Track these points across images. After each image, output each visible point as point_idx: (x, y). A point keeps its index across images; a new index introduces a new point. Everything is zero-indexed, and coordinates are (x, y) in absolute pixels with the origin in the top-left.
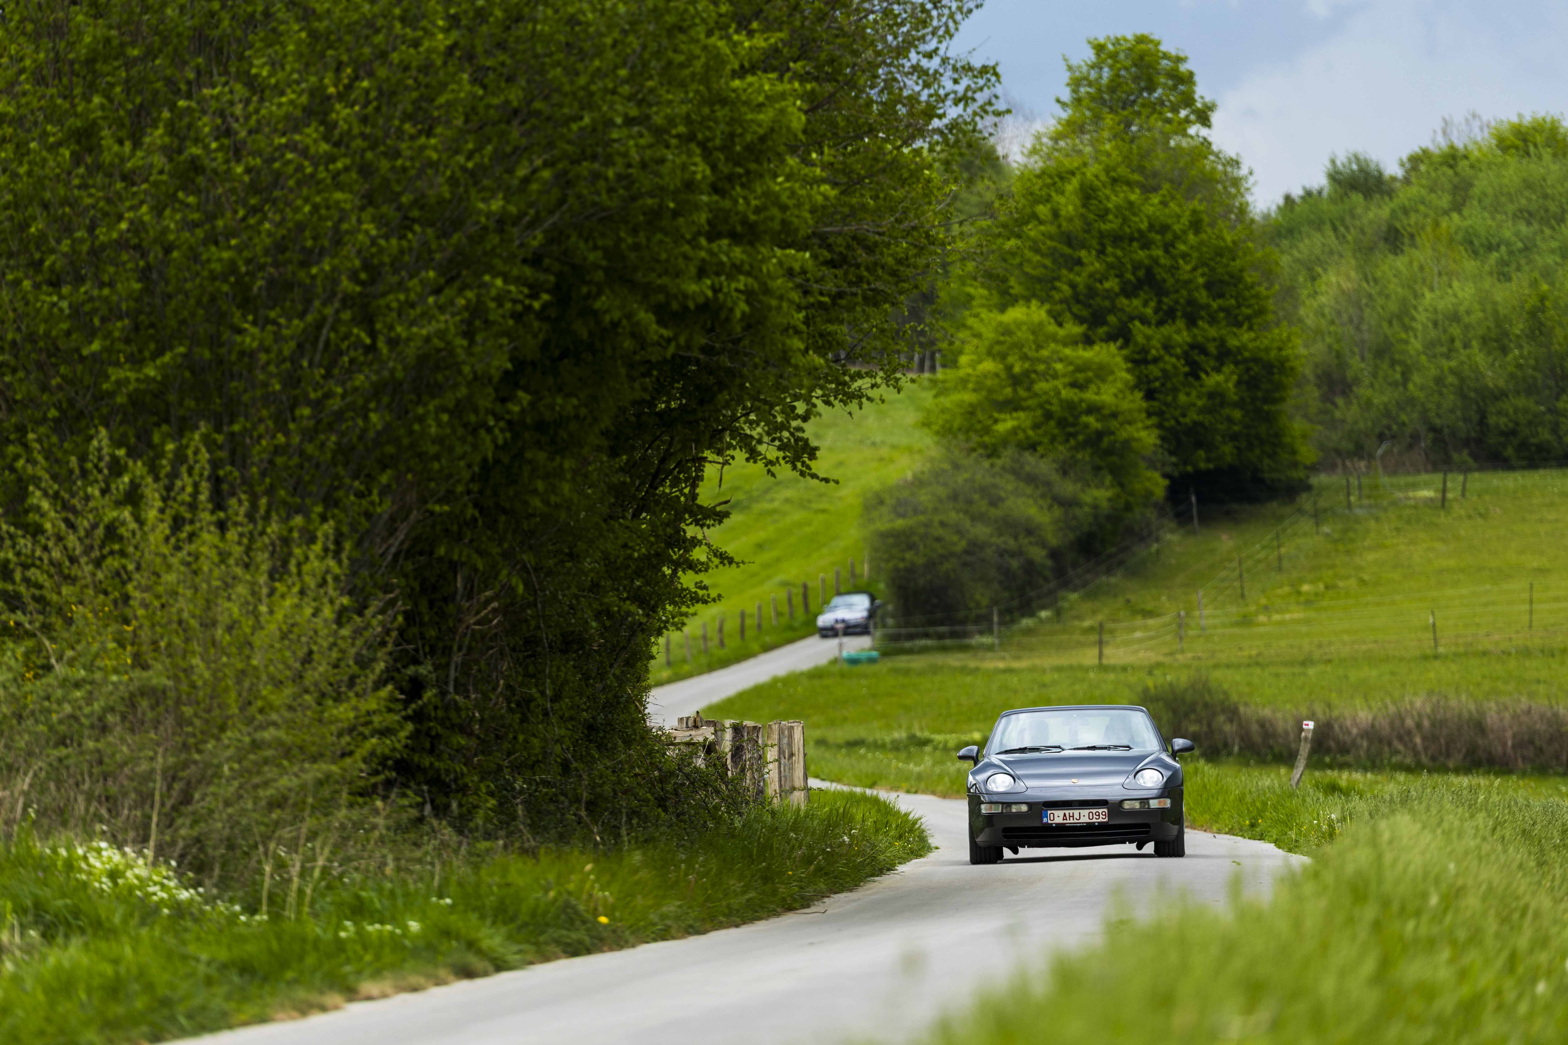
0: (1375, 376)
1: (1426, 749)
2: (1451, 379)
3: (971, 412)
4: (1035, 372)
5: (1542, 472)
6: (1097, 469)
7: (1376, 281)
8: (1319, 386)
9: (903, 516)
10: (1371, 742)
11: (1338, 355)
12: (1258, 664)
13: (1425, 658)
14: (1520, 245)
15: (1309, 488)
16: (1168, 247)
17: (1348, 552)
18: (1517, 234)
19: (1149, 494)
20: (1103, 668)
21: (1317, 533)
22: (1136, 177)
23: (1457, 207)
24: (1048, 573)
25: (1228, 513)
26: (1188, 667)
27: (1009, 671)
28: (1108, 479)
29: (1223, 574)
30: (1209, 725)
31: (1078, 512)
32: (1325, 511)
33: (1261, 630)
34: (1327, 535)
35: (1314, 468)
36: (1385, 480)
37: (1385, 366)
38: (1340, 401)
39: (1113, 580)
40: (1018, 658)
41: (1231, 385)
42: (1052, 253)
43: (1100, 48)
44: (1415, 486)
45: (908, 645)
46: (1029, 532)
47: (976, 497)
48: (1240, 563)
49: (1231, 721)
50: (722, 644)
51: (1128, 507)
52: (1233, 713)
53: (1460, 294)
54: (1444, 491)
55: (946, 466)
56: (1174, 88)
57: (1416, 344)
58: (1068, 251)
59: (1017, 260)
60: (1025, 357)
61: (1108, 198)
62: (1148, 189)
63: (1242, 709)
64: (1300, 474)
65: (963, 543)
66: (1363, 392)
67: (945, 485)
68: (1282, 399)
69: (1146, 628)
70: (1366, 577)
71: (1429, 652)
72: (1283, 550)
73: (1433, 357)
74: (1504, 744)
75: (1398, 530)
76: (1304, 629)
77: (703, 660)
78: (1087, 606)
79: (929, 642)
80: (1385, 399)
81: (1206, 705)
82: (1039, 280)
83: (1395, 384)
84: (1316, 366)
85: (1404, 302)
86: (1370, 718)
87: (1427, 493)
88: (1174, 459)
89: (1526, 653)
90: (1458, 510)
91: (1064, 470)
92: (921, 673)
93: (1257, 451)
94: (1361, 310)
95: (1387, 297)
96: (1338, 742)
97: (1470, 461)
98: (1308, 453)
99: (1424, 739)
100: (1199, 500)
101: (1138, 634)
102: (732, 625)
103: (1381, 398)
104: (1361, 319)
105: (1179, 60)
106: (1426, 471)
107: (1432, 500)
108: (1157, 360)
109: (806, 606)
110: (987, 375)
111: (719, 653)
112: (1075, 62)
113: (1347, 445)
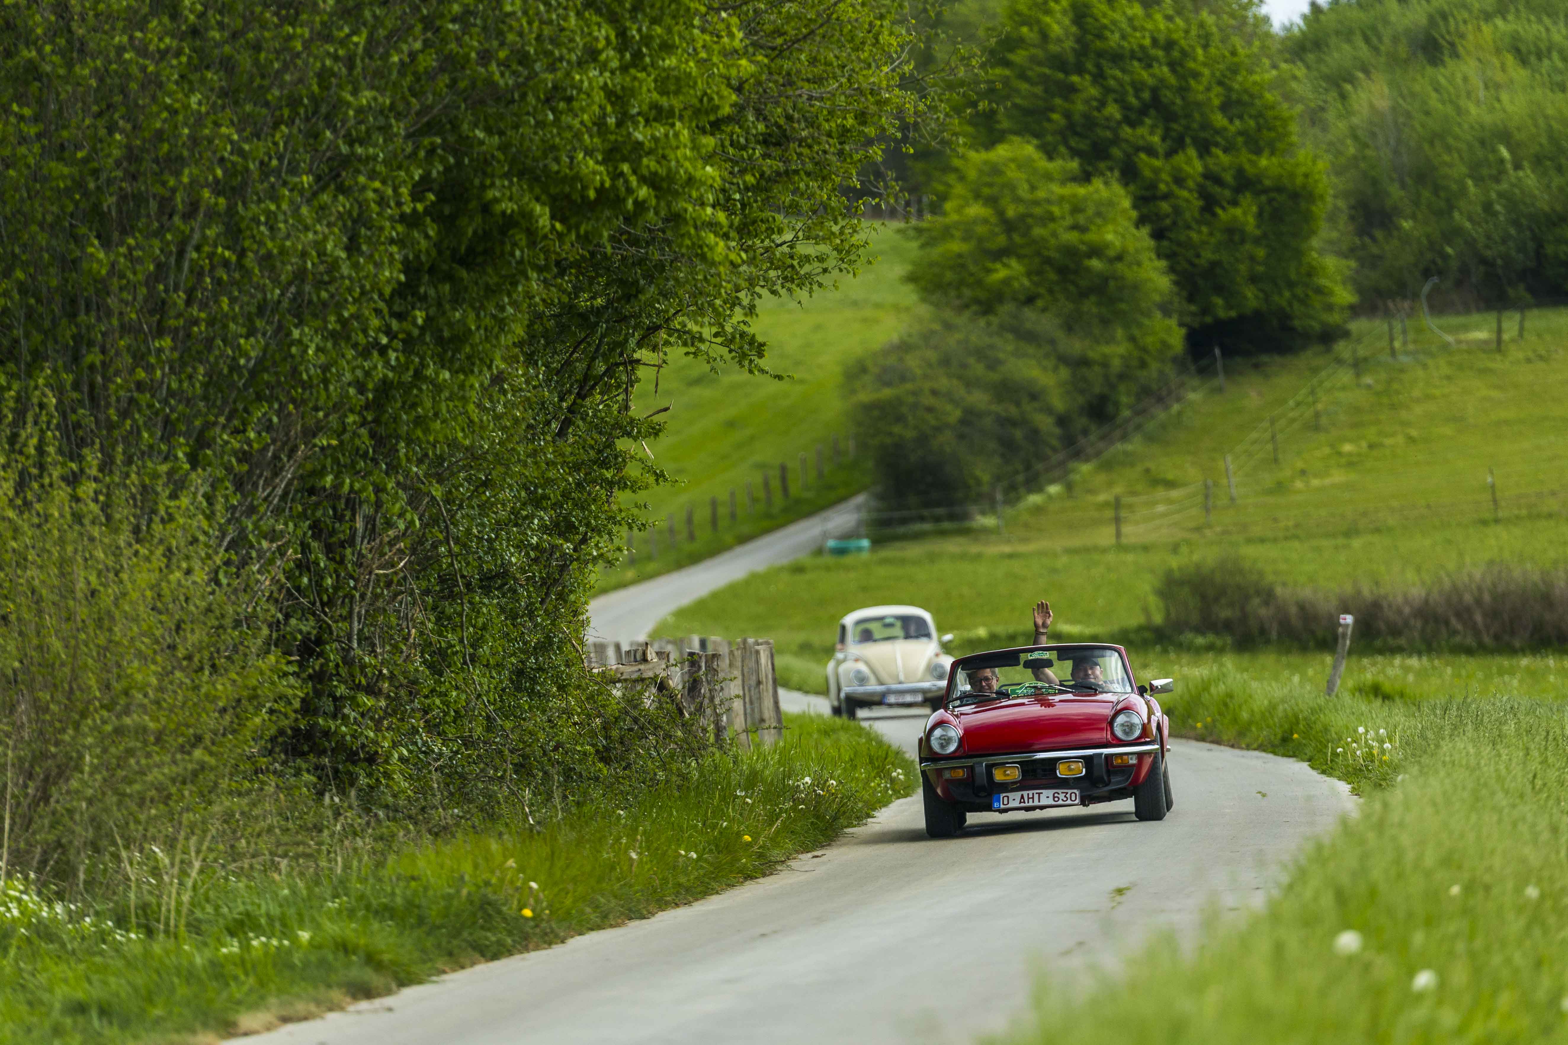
0: (1416, 203)
1: (1488, 628)
2: (1500, 205)
3: (961, 264)
4: (1031, 215)
6: (1106, 321)
7: (1413, 96)
8: (1353, 219)
9: (888, 384)
10: (1426, 622)
11: (1375, 182)
12: (1296, 536)
15: (1346, 334)
16: (1176, 66)
17: (1393, 407)
19: (1164, 346)
20: (1121, 548)
21: (1358, 385)
25: (1256, 366)
26: (1216, 543)
27: (1016, 555)
28: (1119, 334)
29: (1254, 435)
30: (1242, 609)
31: (1088, 371)
32: (1365, 360)
33: (1298, 497)
34: (1370, 387)
35: (1353, 312)
36: (1432, 322)
37: (1427, 192)
38: (1379, 234)
39: (1129, 447)
40: (1025, 540)
41: (1251, 219)
42: (1044, 81)
44: (1466, 328)
45: (901, 530)
46: (1034, 397)
47: (972, 361)
48: (1272, 423)
49: (1266, 603)
50: (692, 537)
51: (1142, 364)
52: (1268, 596)
53: (1510, 108)
54: (1499, 331)
55: (937, 327)
57: (1461, 166)
58: (1060, 75)
60: (1019, 200)
61: (1104, 14)
63: (1279, 590)
64: (1334, 318)
65: (959, 413)
67: (935, 347)
68: (1312, 233)
69: (1169, 501)
70: (1414, 433)
71: (1487, 515)
72: (1320, 406)
73: (1479, 180)
75: (1448, 378)
76: (1346, 495)
77: (671, 555)
78: (1101, 478)
79: (926, 527)
80: (1429, 230)
81: (1238, 588)
82: (1031, 111)
83: (1439, 213)
84: (1351, 195)
85: (1447, 119)
86: (1423, 594)
87: (1481, 335)
88: (1193, 308)
90: (1516, 353)
91: (1069, 326)
92: (916, 563)
93: (1287, 294)
94: (1399, 130)
95: (1428, 114)
96: (1388, 623)
97: (1528, 297)
98: (1341, 295)
99: (1485, 615)
100: (1225, 351)
101: (1161, 508)
102: (702, 515)
103: (1424, 228)
104: (1399, 140)
106: (1478, 310)
107: (1485, 342)
108: (1166, 197)
109: (785, 490)
110: (975, 221)
111: (688, 547)
113: (1388, 283)
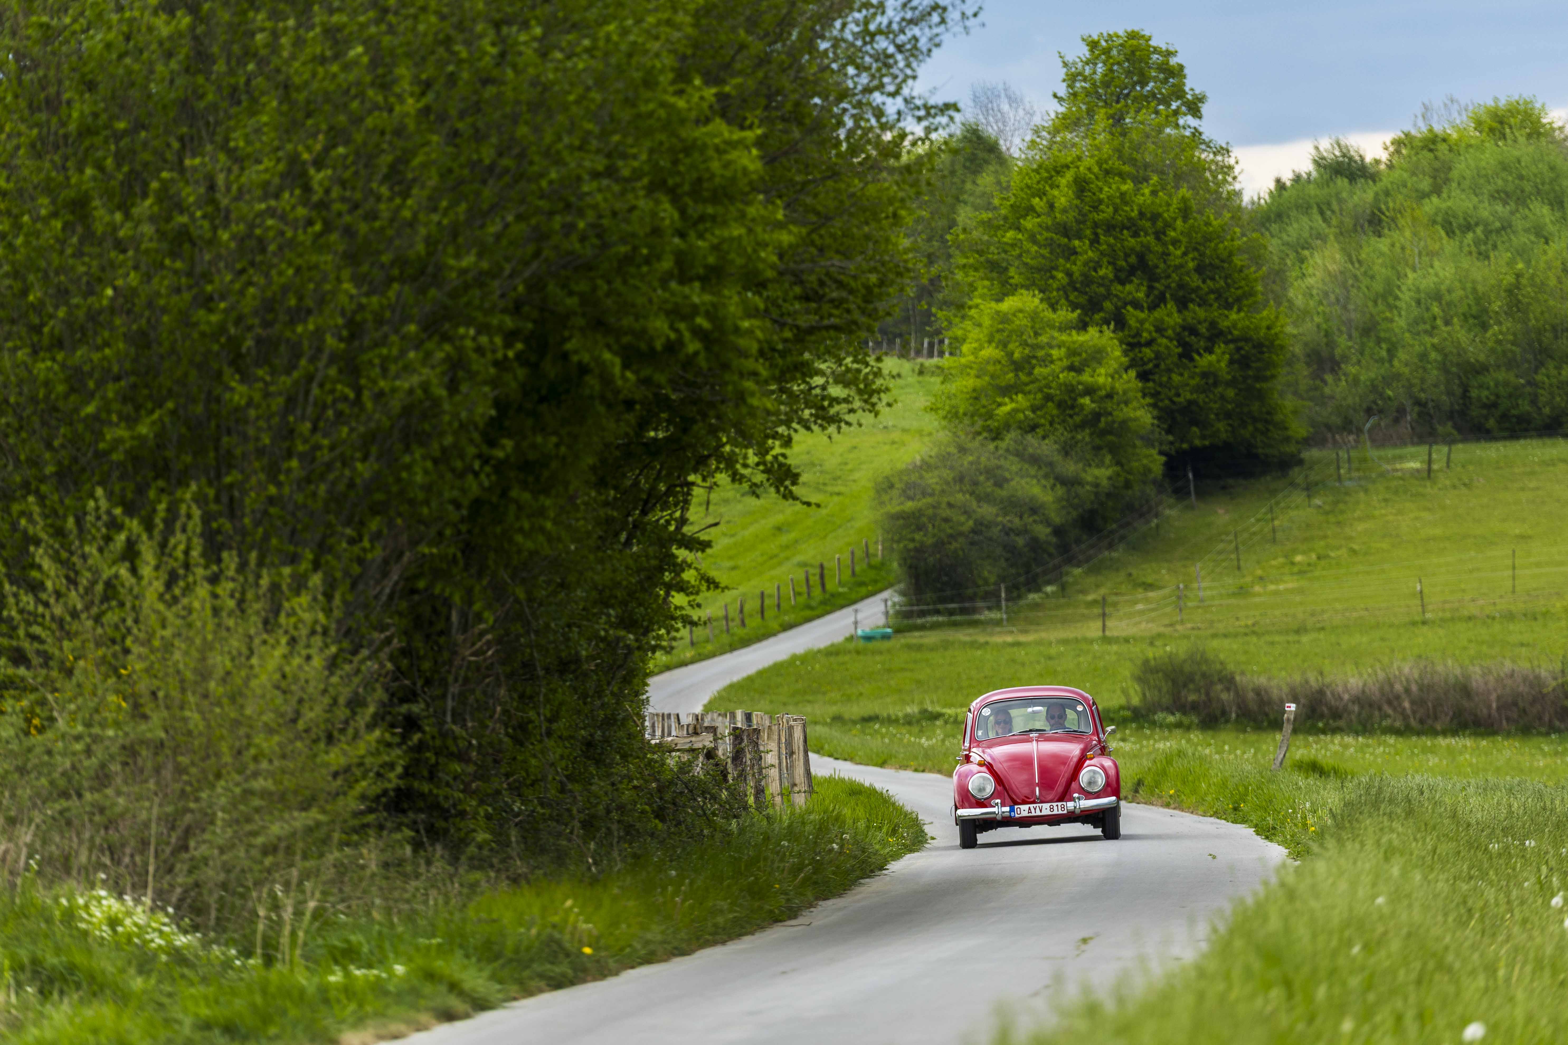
0: (1361, 352)
1: (1414, 712)
2: (1433, 355)
3: (976, 396)
4: (1035, 357)
5: (1522, 442)
6: (1097, 449)
7: (1360, 263)
8: (1308, 364)
9: (912, 498)
10: (1362, 707)
11: (1327, 334)
12: (1254, 633)
13: (1414, 624)
14: (1498, 224)
15: (1301, 462)
16: (1159, 235)
17: (1338, 523)
18: (1494, 214)
19: (1148, 470)
20: (1107, 640)
21: (1310, 505)
22: (1128, 169)
23: (1437, 190)
24: (1052, 550)
25: (1224, 488)
26: (1186, 637)
27: (1017, 644)
28: (1108, 459)
29: (1221, 546)
30: (1207, 694)
31: (1080, 490)
32: (1316, 484)
33: (1257, 600)
34: (1318, 507)
35: (1308, 442)
36: (1373, 453)
37: (1371, 343)
38: (1329, 378)
39: (1115, 555)
40: (1025, 632)
41: (1223, 365)
42: (1050, 243)
43: (1093, 45)
44: (1401, 458)
45: (919, 621)
46: (1034, 511)
47: (982, 478)
48: (1236, 536)
49: (1228, 689)
50: (743, 623)
51: (1128, 485)
52: (1229, 682)
53: (1441, 273)
54: (1430, 462)
55: (953, 450)
56: (1165, 81)
57: (1401, 322)
58: (1064, 240)
59: (1016, 252)
60: (1025, 344)
61: (1101, 190)
62: (1139, 180)
63: (1238, 678)
64: (1291, 448)
65: (971, 523)
66: (1351, 369)
67: (952, 468)
68: (1273, 377)
69: (1147, 600)
70: (1356, 547)
71: (1417, 618)
72: (1277, 523)
73: (1416, 334)
74: (1489, 707)
75: (1386, 500)
76: (1298, 599)
77: (725, 639)
78: (1091, 580)
79: (940, 619)
80: (1372, 375)
81: (1204, 675)
82: (1038, 270)
83: (1381, 361)
84: (1306, 344)
85: (1388, 282)
86: (1361, 684)
87: (1413, 465)
88: (1171, 438)
89: (1510, 617)
90: (1443, 480)
91: (1066, 451)
92: (933, 649)
93: (1250, 428)
94: (1347, 290)
95: (1372, 277)
96: (1330, 708)
97: (1454, 432)
98: (1299, 429)
99: (1413, 703)
100: (1196, 476)
101: (1140, 607)
102: (752, 605)
103: (1368, 373)
104: (1348, 298)
105: (1169, 54)
106: (1413, 444)
107: (1418, 471)
108: (1149, 343)
109: (823, 585)
110: (988, 361)
111: (740, 632)
112: (1070, 58)
113: (1336, 420)
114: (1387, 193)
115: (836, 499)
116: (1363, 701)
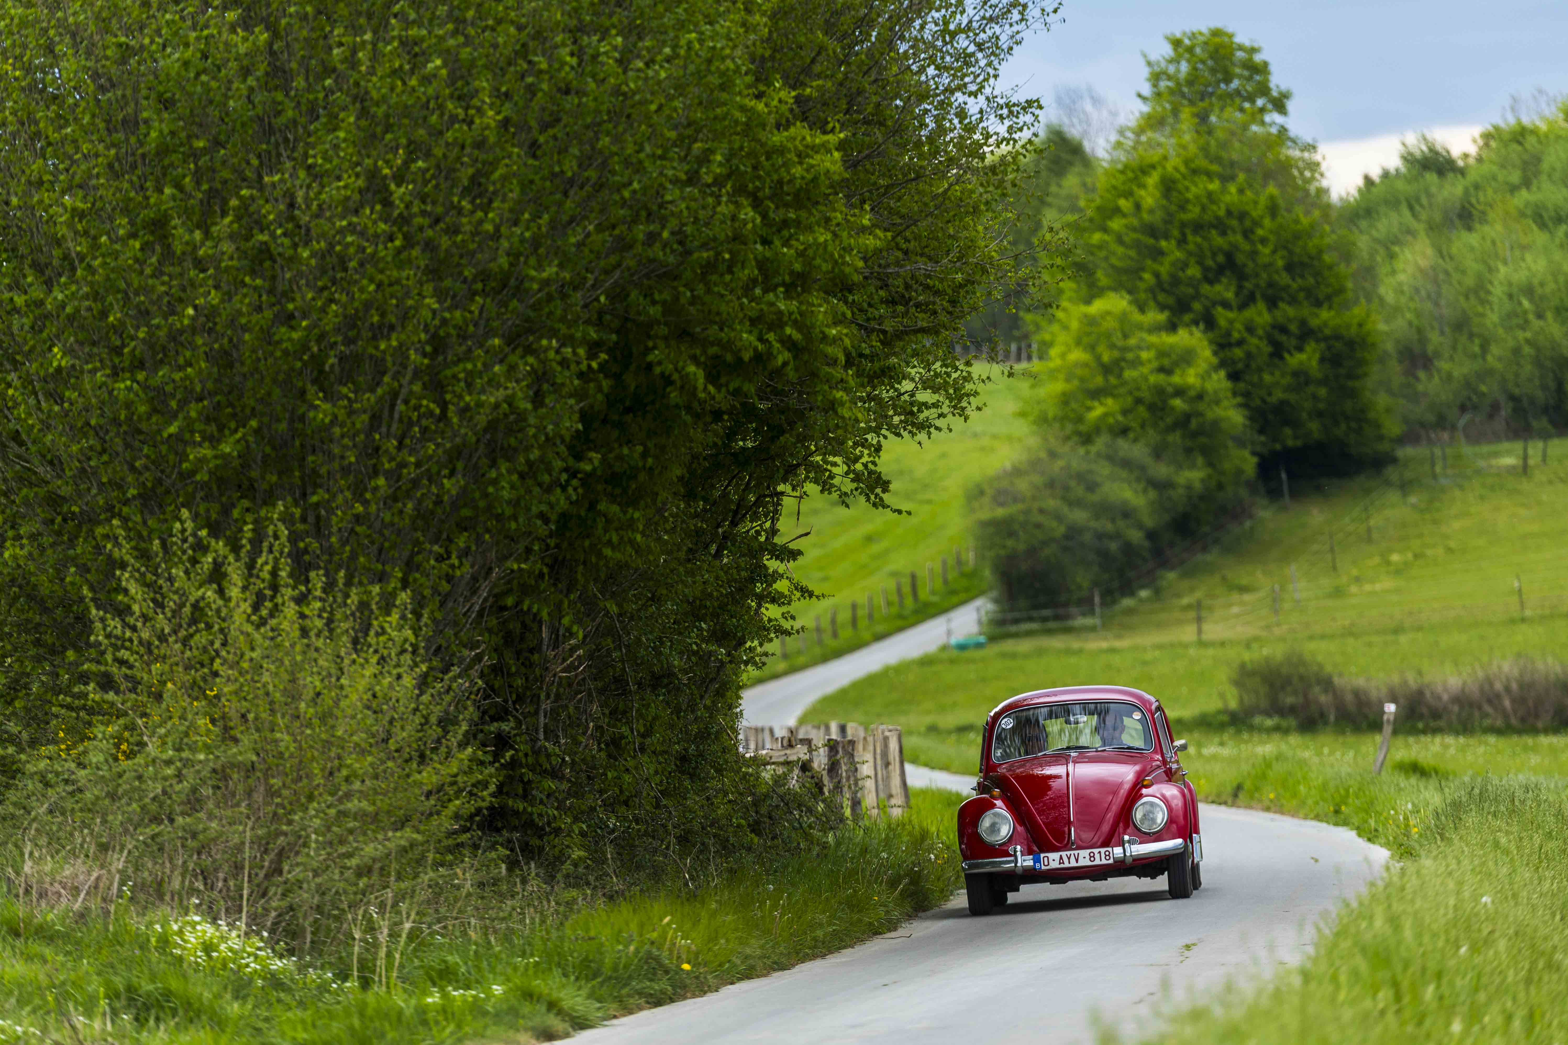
0: (1454, 348)
1: (1515, 712)
2: (1527, 350)
3: (1065, 400)
4: (1124, 359)
6: (1188, 451)
7: (1451, 258)
8: (1400, 362)
9: (1002, 505)
10: (1462, 707)
11: (1419, 330)
12: (1352, 634)
13: (1512, 621)
15: (1394, 460)
16: (1247, 234)
17: (1435, 522)
19: (1239, 472)
20: (1202, 644)
21: (1405, 504)
22: (1215, 168)
23: (1527, 183)
24: (1145, 554)
25: (1317, 488)
26: (1283, 639)
27: (1112, 650)
28: (1200, 461)
29: (1316, 547)
30: (1305, 696)
31: (1172, 493)
32: (1411, 482)
33: (1354, 600)
34: (1413, 506)
35: (1401, 440)
36: (1468, 450)
37: (1463, 339)
38: (1422, 374)
39: (1209, 558)
40: (1119, 637)
41: (1314, 363)
42: (1137, 245)
43: (1176, 43)
44: (1496, 455)
45: (1013, 629)
46: (1127, 515)
47: (1073, 483)
48: (1331, 537)
49: (1326, 691)
50: (835, 635)
51: (1220, 486)
52: (1327, 684)
53: (1533, 267)
54: (1525, 458)
55: (1043, 455)
56: (1250, 78)
57: (1493, 318)
58: (1151, 241)
59: (1103, 254)
60: (1113, 347)
61: (1187, 189)
62: (1226, 179)
63: (1336, 680)
64: (1386, 447)
65: (1062, 529)
66: (1444, 365)
67: (1042, 473)
68: (1366, 375)
69: (1242, 603)
70: (1452, 544)
71: (1516, 615)
72: (1372, 522)
73: (1509, 329)
75: (1482, 497)
76: (1394, 598)
77: (817, 651)
78: (1185, 584)
79: (1034, 626)
80: (1465, 370)
81: (1302, 678)
82: (1126, 271)
83: (1474, 357)
84: (1398, 341)
85: (1480, 277)
86: (1460, 683)
87: (1509, 461)
88: (1263, 438)
90: (1539, 476)
92: (1026, 656)
93: (1343, 426)
94: (1439, 286)
95: (1464, 272)
96: (1429, 708)
97: (1549, 427)
98: (1393, 427)
99: (1513, 701)
100: (1290, 476)
101: (1235, 610)
102: (844, 616)
103: (1461, 369)
104: (1439, 294)
105: (1253, 50)
106: (1508, 439)
107: (1514, 467)
108: (1240, 343)
109: (915, 595)
110: (1076, 364)
111: (832, 643)
112: (1154, 57)
113: (1430, 418)
114: (1477, 187)
115: (926, 508)
116: (1462, 700)
